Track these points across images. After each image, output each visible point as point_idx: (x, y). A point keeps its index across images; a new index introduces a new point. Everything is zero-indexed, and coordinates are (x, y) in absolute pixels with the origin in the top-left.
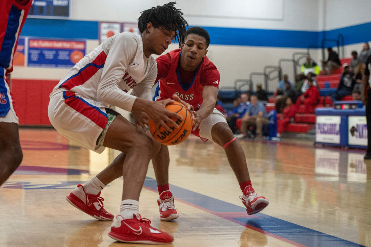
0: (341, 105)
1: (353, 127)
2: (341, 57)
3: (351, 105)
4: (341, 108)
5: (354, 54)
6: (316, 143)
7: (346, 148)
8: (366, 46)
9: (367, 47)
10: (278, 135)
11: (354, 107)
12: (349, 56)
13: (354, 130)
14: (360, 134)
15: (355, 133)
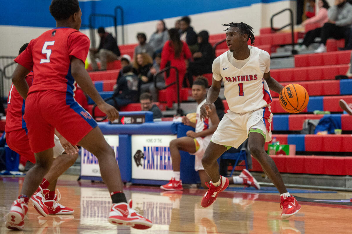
0: (121, 118)
1: (139, 152)
2: (120, 43)
3: (135, 117)
4: (120, 122)
5: (142, 37)
6: (81, 178)
7: (128, 185)
8: (160, 25)
9: (162, 27)
10: (21, 167)
11: (139, 120)
12: (132, 40)
13: (139, 156)
14: (149, 162)
15: (142, 161)
